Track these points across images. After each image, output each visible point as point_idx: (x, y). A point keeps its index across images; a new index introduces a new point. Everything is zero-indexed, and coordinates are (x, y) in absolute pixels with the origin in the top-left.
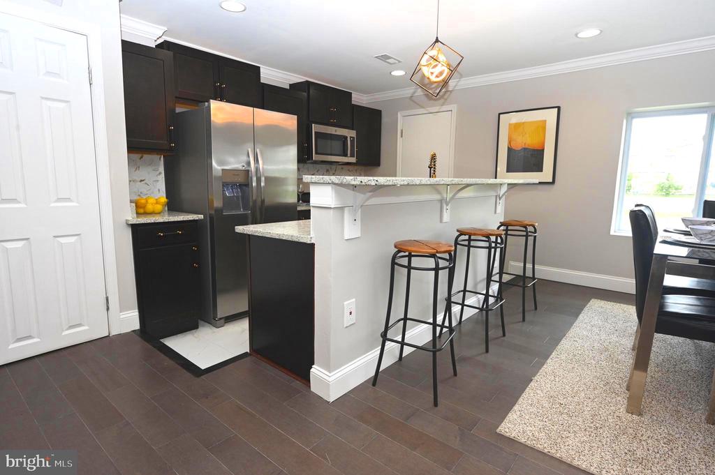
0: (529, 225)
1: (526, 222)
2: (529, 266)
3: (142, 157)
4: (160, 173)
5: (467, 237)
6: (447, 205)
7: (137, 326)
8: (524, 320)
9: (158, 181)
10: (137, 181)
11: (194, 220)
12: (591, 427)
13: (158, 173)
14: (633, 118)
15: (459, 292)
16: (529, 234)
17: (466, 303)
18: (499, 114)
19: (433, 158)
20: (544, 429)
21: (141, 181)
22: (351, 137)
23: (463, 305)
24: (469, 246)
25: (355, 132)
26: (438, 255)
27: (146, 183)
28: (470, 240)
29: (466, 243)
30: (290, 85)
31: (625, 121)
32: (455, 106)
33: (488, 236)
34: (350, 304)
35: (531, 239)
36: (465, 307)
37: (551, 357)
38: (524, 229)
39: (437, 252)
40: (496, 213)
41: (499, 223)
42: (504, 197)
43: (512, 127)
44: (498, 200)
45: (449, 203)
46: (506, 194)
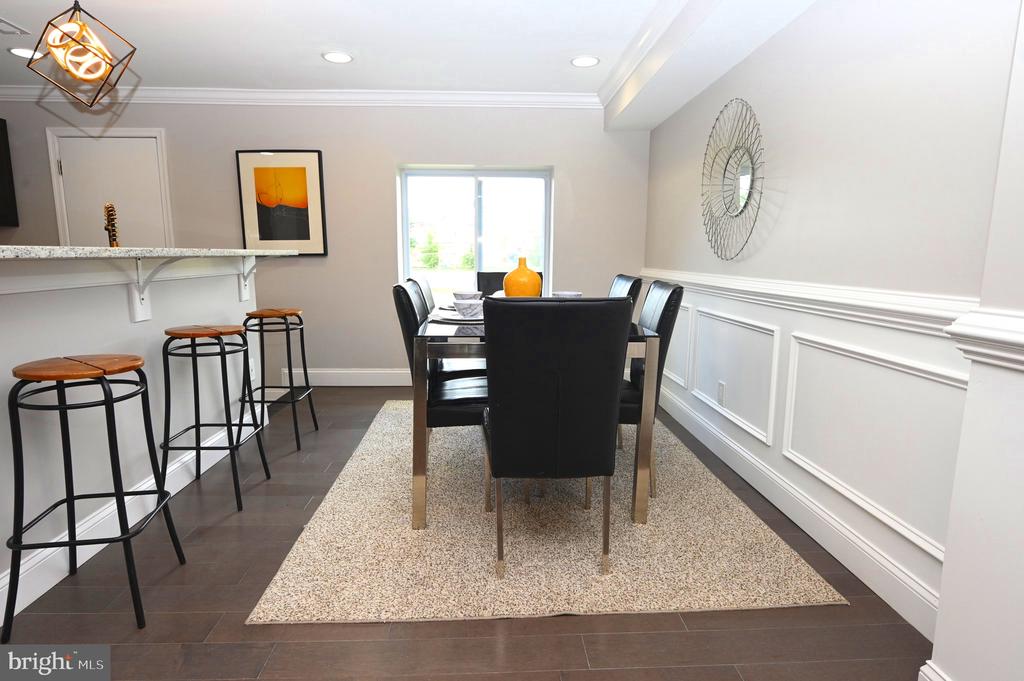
0: (291, 315)
1: (286, 311)
2: (298, 371)
5: (188, 341)
6: (141, 292)
8: (299, 448)
12: (371, 564)
14: (407, 175)
15: (188, 429)
16: (291, 327)
17: (202, 445)
19: (110, 213)
20: (314, 591)
23: (198, 449)
24: (194, 356)
26: (108, 377)
28: (193, 345)
29: (189, 351)
31: (398, 179)
32: (163, 131)
33: (218, 336)
35: (295, 335)
36: (202, 452)
37: (332, 489)
38: (283, 321)
39: (105, 373)
40: (240, 301)
41: (247, 314)
42: (252, 276)
43: (259, 173)
44: (242, 280)
45: (144, 289)
46: (255, 271)
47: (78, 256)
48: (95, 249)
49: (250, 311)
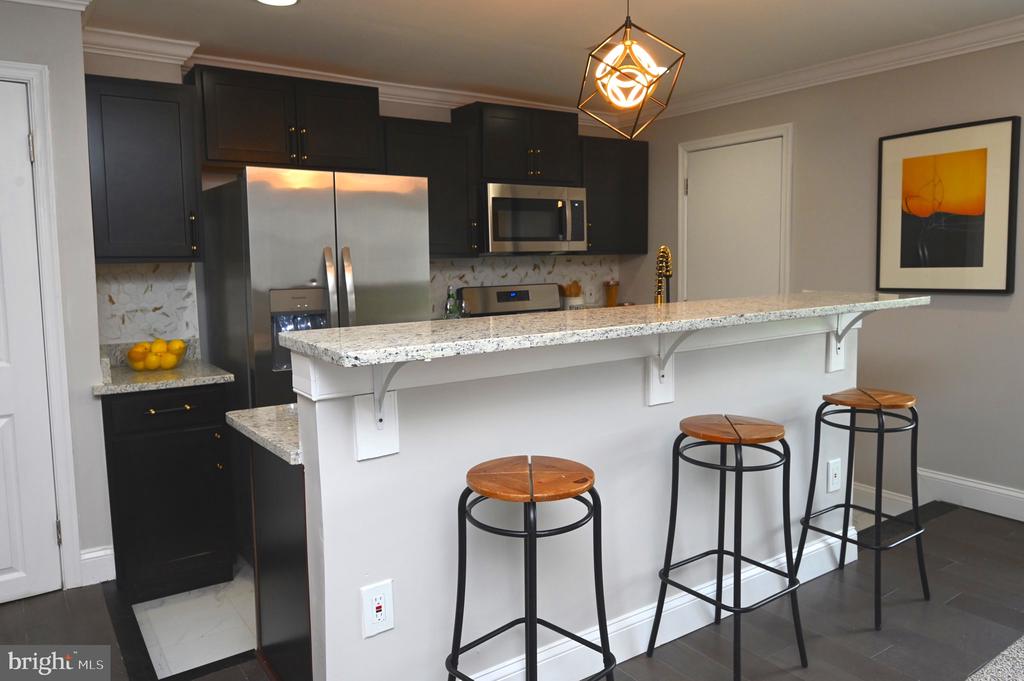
3: (157, 267)
4: (189, 295)
6: (661, 367)
7: (110, 574)
9: (185, 308)
10: (149, 311)
11: (215, 385)
13: (185, 293)
18: (881, 140)
21: (156, 309)
22: (573, 203)
25: (583, 191)
27: (164, 314)
30: (453, 111)
32: (791, 126)
34: (379, 589)
40: (827, 371)
41: (824, 397)
42: (853, 334)
43: (909, 165)
44: (833, 341)
45: (665, 364)
46: (859, 324)
47: (534, 345)
48: (558, 334)
49: (828, 393)
